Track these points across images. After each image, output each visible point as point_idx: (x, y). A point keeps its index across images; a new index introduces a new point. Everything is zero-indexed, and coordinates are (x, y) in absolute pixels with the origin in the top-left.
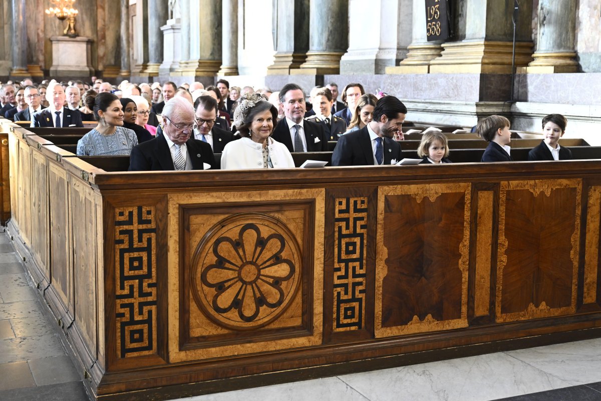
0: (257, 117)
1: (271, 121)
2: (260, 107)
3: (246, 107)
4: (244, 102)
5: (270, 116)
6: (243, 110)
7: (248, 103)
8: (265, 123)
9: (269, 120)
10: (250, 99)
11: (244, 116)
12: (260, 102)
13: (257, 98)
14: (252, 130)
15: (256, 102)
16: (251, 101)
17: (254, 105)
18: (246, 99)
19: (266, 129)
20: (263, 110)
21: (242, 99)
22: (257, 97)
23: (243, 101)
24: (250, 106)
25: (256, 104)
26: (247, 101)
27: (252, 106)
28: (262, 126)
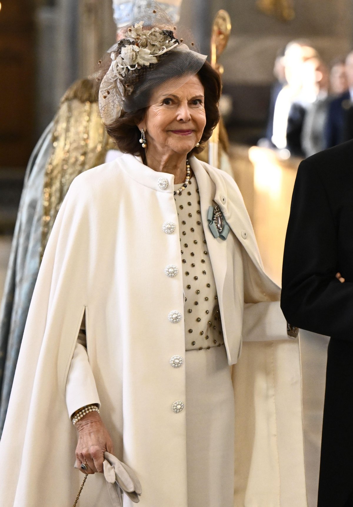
0: (162, 93)
1: (202, 107)
2: (171, 66)
3: (133, 66)
4: (127, 51)
5: (199, 92)
6: (123, 72)
7: (137, 53)
8: (183, 112)
9: (193, 102)
10: (145, 46)
11: (125, 90)
12: (171, 55)
13: (162, 43)
14: (146, 133)
15: (161, 53)
16: (147, 50)
17: (155, 61)
18: (133, 43)
19: (184, 127)
20: (179, 73)
21: (122, 44)
22: (165, 39)
23: (123, 50)
24: (142, 62)
25: (159, 57)
26: (135, 47)
27: (147, 64)
28: (175, 119)
